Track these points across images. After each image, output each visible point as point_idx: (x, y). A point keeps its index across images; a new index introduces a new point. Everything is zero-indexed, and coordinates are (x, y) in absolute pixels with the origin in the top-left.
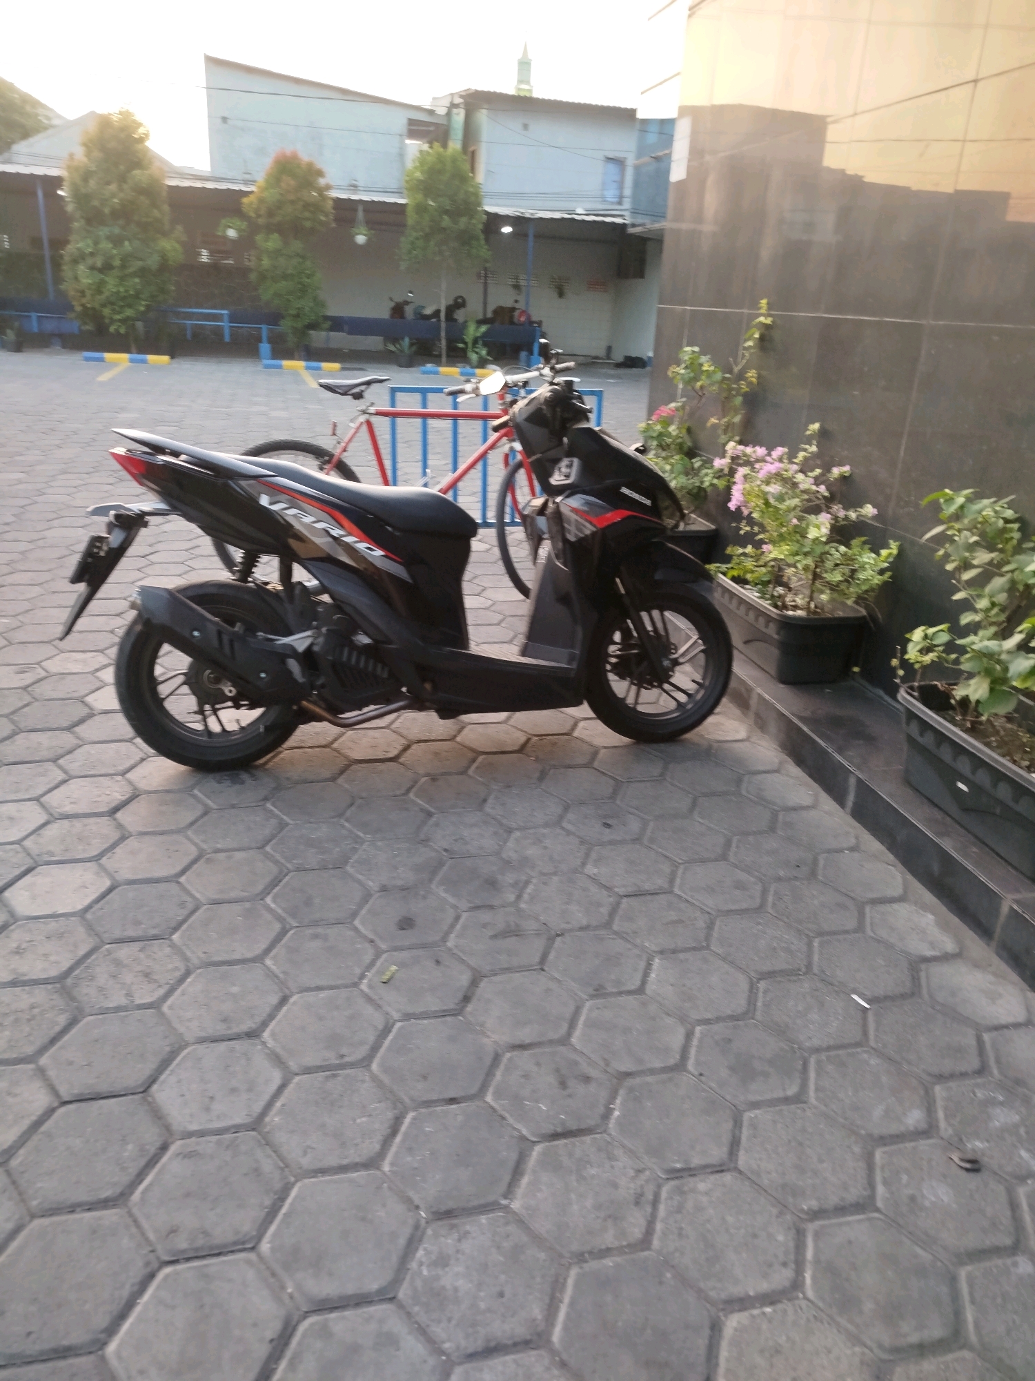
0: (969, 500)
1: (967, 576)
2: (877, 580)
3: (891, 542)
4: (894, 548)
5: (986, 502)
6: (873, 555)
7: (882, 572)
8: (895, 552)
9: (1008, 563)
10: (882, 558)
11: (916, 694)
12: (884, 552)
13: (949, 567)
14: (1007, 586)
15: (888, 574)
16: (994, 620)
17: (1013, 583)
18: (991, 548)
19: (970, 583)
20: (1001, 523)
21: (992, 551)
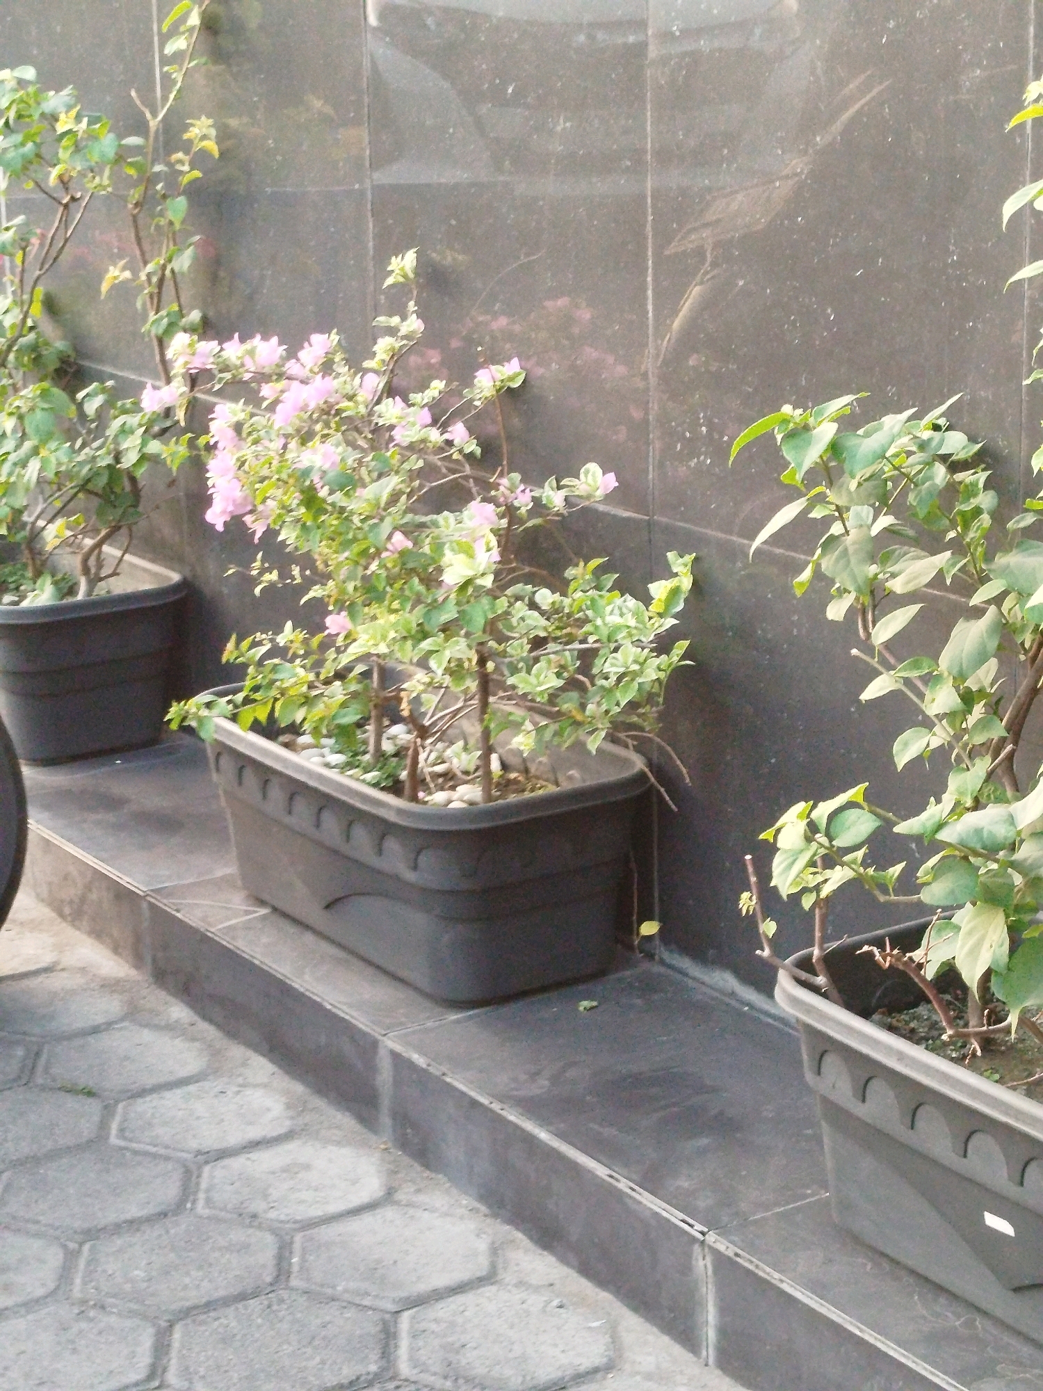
0: (849, 423)
1: (886, 629)
2: (655, 670)
3: (671, 556)
4: (679, 574)
5: (892, 422)
6: (631, 602)
7: (663, 645)
8: (686, 583)
9: (984, 580)
10: (656, 607)
11: (821, 980)
12: (659, 589)
13: (836, 611)
14: (993, 644)
15: (682, 646)
17: (1006, 632)
18: (932, 544)
19: (900, 646)
20: (940, 471)
21: (933, 553)
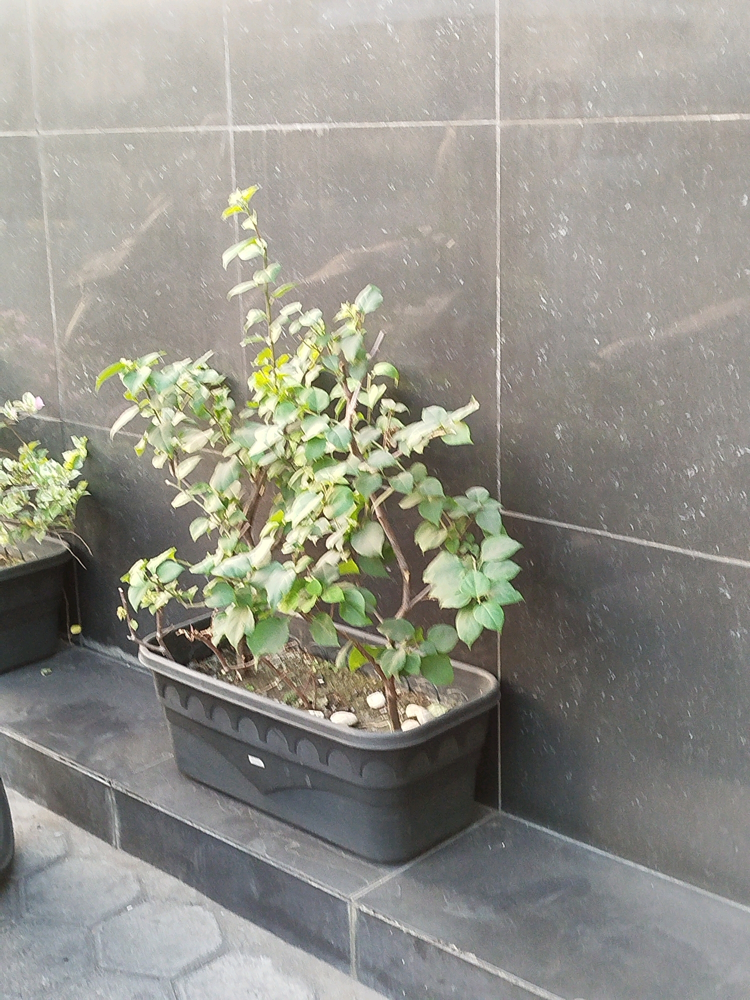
1: (183, 470)
3: (74, 439)
4: (79, 448)
5: (178, 366)
6: (54, 464)
8: (83, 453)
10: (67, 465)
12: (68, 456)
13: (158, 463)
16: (232, 523)
